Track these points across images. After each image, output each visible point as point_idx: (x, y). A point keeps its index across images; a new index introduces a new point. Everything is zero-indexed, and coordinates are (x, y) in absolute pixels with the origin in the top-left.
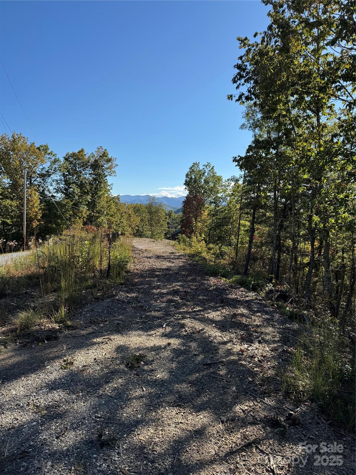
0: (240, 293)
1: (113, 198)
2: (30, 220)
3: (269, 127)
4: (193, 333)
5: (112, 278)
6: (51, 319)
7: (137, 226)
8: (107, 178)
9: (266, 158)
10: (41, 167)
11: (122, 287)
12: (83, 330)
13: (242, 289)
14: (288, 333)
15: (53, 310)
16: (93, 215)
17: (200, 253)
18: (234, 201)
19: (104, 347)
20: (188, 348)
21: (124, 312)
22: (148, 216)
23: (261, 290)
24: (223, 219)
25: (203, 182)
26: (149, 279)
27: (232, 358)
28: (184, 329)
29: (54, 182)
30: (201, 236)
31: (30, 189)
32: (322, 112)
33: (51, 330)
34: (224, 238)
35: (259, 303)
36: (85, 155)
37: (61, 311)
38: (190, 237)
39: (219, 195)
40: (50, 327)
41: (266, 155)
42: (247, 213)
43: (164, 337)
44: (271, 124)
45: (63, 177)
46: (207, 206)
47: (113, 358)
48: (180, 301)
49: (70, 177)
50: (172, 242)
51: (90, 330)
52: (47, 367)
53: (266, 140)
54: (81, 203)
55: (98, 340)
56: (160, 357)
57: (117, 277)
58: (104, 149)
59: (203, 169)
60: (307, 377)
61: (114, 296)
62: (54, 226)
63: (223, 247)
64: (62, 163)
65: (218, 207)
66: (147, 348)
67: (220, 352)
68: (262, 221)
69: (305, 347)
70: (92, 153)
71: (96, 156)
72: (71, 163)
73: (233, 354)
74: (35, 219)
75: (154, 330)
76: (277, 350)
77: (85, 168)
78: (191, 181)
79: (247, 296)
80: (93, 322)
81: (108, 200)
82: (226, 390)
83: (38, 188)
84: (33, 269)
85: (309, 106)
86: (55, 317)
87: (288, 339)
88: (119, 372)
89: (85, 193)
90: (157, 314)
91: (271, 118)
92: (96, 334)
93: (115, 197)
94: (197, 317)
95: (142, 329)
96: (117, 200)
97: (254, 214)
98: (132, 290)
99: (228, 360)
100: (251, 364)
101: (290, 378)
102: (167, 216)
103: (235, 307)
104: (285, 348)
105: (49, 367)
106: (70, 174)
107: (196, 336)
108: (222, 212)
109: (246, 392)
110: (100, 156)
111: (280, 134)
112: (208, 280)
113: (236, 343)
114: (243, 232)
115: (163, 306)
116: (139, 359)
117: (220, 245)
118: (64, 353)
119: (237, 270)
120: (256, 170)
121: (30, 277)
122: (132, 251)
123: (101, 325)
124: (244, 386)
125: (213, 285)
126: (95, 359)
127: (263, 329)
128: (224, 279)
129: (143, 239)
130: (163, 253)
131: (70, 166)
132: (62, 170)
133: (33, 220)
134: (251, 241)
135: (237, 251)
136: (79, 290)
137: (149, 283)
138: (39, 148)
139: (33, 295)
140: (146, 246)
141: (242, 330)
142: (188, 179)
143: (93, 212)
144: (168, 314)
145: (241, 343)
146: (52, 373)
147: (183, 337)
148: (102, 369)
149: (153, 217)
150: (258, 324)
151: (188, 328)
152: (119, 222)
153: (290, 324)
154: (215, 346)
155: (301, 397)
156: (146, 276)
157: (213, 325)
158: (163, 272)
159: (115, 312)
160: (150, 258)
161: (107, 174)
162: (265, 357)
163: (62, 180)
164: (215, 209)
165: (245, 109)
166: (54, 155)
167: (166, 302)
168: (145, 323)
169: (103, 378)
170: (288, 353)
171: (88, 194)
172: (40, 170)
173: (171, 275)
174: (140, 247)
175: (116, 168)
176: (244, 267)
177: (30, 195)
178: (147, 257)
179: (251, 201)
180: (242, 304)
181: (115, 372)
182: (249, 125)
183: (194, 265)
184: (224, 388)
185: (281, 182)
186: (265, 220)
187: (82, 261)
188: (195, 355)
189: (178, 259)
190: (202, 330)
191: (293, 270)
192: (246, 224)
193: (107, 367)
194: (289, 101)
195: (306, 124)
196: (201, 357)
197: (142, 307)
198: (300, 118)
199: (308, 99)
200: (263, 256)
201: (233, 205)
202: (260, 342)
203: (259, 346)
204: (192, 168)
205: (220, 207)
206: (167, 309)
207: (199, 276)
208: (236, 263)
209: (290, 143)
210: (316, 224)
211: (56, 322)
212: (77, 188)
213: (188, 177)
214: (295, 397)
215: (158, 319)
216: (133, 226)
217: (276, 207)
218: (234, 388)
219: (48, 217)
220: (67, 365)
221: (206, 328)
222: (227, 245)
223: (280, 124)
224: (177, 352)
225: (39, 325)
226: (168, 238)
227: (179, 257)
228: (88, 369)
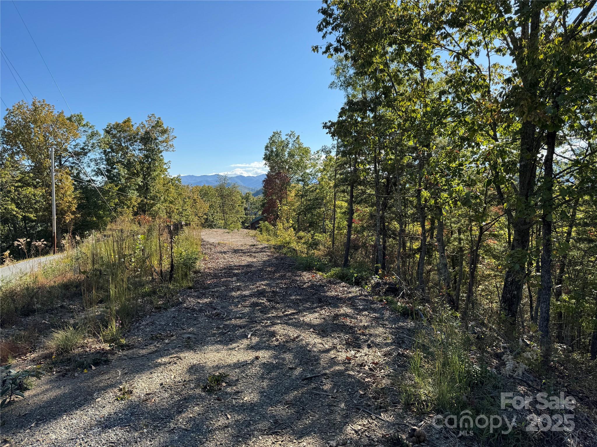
0: (341, 289)
1: (172, 180)
2: (61, 213)
3: (364, 85)
4: (287, 342)
5: (176, 281)
6: (98, 337)
7: (205, 214)
8: (162, 154)
9: (363, 123)
10: (74, 143)
11: (190, 292)
12: (142, 349)
13: (343, 284)
14: (403, 333)
15: (101, 325)
16: (147, 203)
17: (289, 243)
18: (326, 177)
19: (172, 368)
20: (281, 361)
21: (195, 322)
22: (219, 201)
23: (366, 284)
24: (314, 200)
25: (287, 155)
26: (226, 279)
27: (337, 368)
28: (274, 338)
29: (92, 162)
30: (288, 222)
31: (60, 172)
32: (426, 65)
33: (99, 352)
34: (316, 224)
35: (364, 300)
36: (132, 126)
37: (112, 327)
38: (274, 225)
39: (308, 171)
40: (98, 348)
41: (363, 119)
42: (343, 191)
43: (250, 349)
44: (367, 81)
45: (104, 155)
46: (293, 185)
47: (185, 381)
48: (267, 304)
49: (113, 154)
50: (252, 232)
51: (152, 348)
52: (97, 400)
53: (361, 101)
54: (129, 187)
55: (163, 360)
56: (247, 375)
57: (183, 279)
58: (157, 117)
59: (286, 139)
60: (429, 383)
61: (181, 303)
62: (95, 219)
63: (316, 234)
64: (102, 137)
65: (308, 185)
66: (229, 366)
67: (321, 362)
68: (362, 200)
69: (424, 348)
70: (142, 123)
71: (147, 127)
72: (114, 136)
73: (338, 364)
74: (68, 211)
75: (236, 342)
76: (390, 354)
77: (132, 143)
78: (272, 155)
79: (350, 292)
80: (155, 338)
81: (166, 183)
82: (332, 408)
83: (70, 171)
84: (70, 276)
85: (410, 59)
86: (103, 336)
87: (402, 341)
88: (194, 398)
89: (134, 174)
90: (239, 322)
91: (366, 73)
92: (160, 353)
93: (174, 178)
94: (290, 321)
95: (221, 342)
96: (177, 182)
97: (352, 191)
98: (204, 294)
99: (332, 372)
100: (361, 374)
101: (409, 386)
102: (243, 200)
103: (336, 306)
104: (401, 351)
105: (99, 399)
106: (113, 151)
107: (292, 345)
108: (312, 191)
109: (357, 408)
110: (153, 127)
111: (378, 93)
112: (300, 276)
113: (340, 350)
114: (339, 215)
115: (246, 311)
116: (219, 380)
117: (312, 232)
118: (118, 380)
119: (335, 262)
120: (352, 137)
121: (66, 286)
122: (202, 245)
123: (167, 341)
124: (355, 402)
125: (307, 281)
126: (161, 384)
127: (372, 330)
128: (321, 273)
129: (213, 229)
130: (242, 246)
131: (113, 141)
132: (103, 146)
133: (66, 212)
134: (350, 226)
135: (334, 239)
136: (133, 298)
137: (226, 284)
138: (70, 119)
139: (71, 309)
140: (219, 238)
141: (346, 333)
142: (268, 153)
143: (146, 198)
144: (253, 321)
145: (346, 350)
146: (104, 407)
147: (275, 348)
148: (171, 397)
149: (225, 201)
150: (366, 324)
151: (280, 336)
152: (181, 210)
153: (404, 322)
154: (314, 356)
155: (424, 408)
156: (221, 276)
157: (311, 330)
158: (242, 269)
159: (183, 324)
160: (225, 253)
161: (161, 149)
162: (376, 364)
163: (103, 159)
164: (304, 188)
165: (334, 63)
166: (91, 127)
167: (250, 307)
168: (224, 334)
169: (173, 407)
170: (405, 356)
171: (138, 176)
172: (73, 147)
173: (254, 273)
174: (211, 240)
175: (174, 140)
176: (343, 258)
177: (61, 180)
178: (221, 252)
179: (347, 176)
180: (344, 302)
181: (189, 399)
182: (340, 83)
183: (282, 259)
184: (329, 406)
185: (383, 151)
186: (365, 199)
187: (134, 262)
188: (291, 369)
189: (261, 252)
190: (297, 337)
191: (402, 258)
192: (343, 205)
193: (178, 393)
194: (387, 53)
195: (408, 81)
196: (299, 370)
197: (218, 314)
198: (401, 73)
199: (408, 50)
200: (365, 242)
201: (326, 182)
202: (369, 346)
203: (369, 351)
204: (272, 138)
205: (310, 186)
206: (252, 315)
207: (289, 271)
208: (333, 253)
209: (390, 104)
210: (426, 201)
211: (106, 341)
212: (124, 168)
213: (268, 150)
214: (418, 410)
215: (241, 328)
216: (200, 215)
217: (377, 182)
218: (343, 405)
219: (86, 208)
220: (124, 394)
221: (303, 335)
222: (321, 232)
223: (378, 81)
224: (268, 367)
225: (82, 347)
226: (247, 228)
227: (262, 250)
228: (153, 398)
